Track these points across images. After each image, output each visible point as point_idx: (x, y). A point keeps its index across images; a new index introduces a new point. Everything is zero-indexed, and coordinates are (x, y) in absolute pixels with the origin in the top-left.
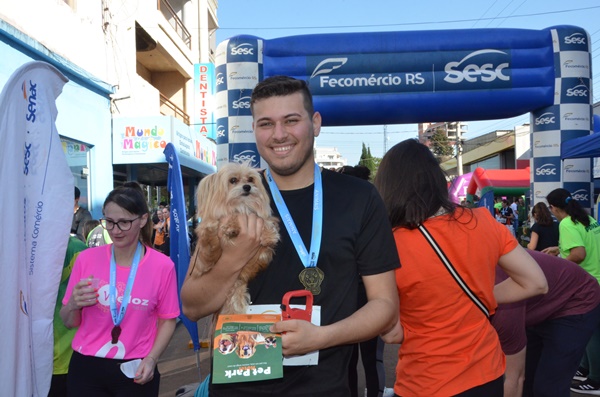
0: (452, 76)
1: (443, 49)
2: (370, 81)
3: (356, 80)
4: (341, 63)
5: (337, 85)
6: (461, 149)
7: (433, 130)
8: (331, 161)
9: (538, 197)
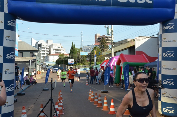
6: (113, 46)
7: (101, 38)
8: (59, 49)
9: (164, 69)
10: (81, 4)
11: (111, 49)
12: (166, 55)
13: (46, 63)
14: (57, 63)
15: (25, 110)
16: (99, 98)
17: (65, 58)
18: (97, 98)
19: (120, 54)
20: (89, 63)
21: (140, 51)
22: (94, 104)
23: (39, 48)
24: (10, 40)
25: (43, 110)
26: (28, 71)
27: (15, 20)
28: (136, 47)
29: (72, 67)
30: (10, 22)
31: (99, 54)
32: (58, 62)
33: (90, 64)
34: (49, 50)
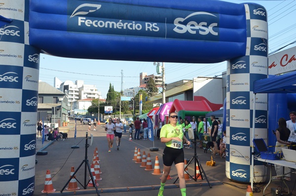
0: (178, 28)
1: (173, 8)
2: (118, 25)
3: (107, 23)
4: (96, 8)
5: (92, 25)
6: (165, 89)
7: (148, 79)
8: (92, 92)
9: (233, 120)
10: (127, 35)
11: (162, 93)
12: (236, 102)
13: (74, 112)
14: (89, 112)
15: (50, 175)
16: (149, 159)
17: (100, 104)
18: (145, 158)
19: (174, 100)
20: (132, 112)
21: (200, 95)
22: (141, 166)
23: (66, 90)
24: (32, 81)
25: (74, 175)
26: (51, 122)
27: (39, 54)
28: (195, 91)
29: (109, 116)
30: (32, 57)
31: (146, 99)
32: (91, 110)
33: (134, 113)
34: (78, 94)
